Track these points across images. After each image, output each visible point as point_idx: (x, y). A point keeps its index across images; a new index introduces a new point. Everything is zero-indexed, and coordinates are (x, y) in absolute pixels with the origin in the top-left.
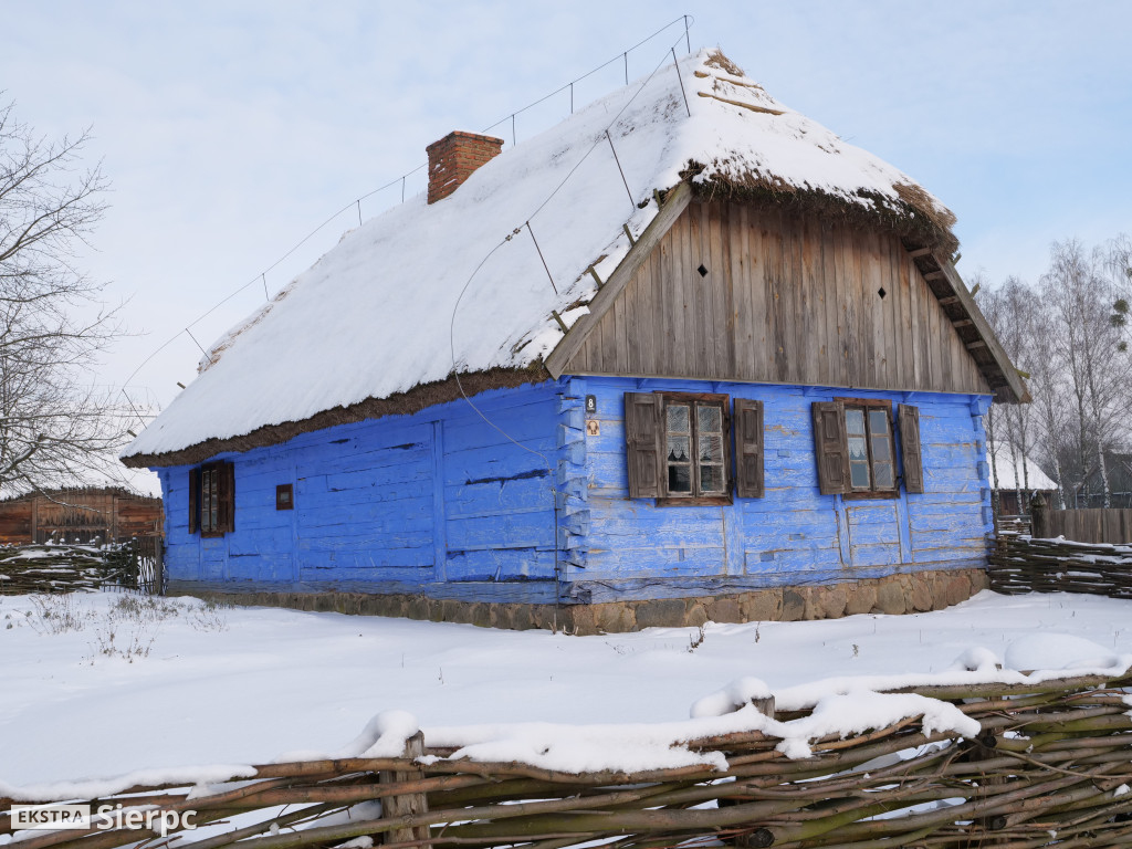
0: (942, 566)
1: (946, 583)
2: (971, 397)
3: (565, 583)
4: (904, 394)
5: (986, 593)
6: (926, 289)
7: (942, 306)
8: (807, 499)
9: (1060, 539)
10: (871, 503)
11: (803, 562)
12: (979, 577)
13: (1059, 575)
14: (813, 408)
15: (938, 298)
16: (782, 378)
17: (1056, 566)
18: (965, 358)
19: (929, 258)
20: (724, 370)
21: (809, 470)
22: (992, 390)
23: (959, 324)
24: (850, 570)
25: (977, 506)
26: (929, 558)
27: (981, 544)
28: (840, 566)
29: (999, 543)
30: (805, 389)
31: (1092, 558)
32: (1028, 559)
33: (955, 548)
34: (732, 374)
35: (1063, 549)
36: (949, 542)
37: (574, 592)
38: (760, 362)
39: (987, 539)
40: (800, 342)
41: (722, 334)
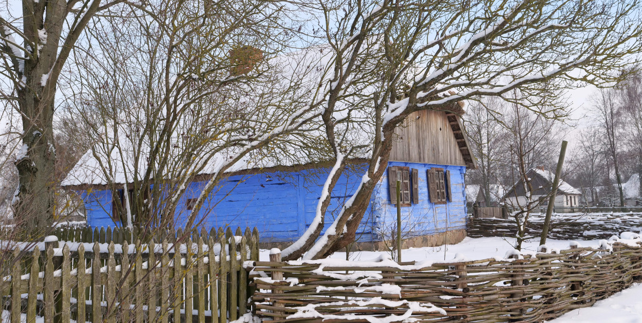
0: (457, 228)
1: (457, 235)
2: (461, 167)
3: (375, 234)
4: (446, 166)
5: (467, 238)
6: (450, 127)
7: (454, 134)
8: (426, 205)
9: (494, 218)
10: (440, 205)
11: (429, 227)
12: (465, 233)
13: (494, 231)
14: (427, 172)
15: (453, 131)
16: (420, 161)
17: (492, 227)
18: (460, 153)
19: (454, 117)
20: (408, 158)
21: (427, 194)
22: (466, 164)
23: (459, 140)
24: (437, 229)
25: (463, 206)
26: (454, 225)
27: (464, 220)
28: (435, 228)
29: (470, 220)
30: (425, 165)
31: (506, 224)
32: (482, 225)
33: (459, 222)
34: (409, 160)
35: (495, 221)
36: (458, 220)
37: (379, 237)
38: (415, 156)
39: (466, 219)
40: (424, 147)
41: (407, 145)
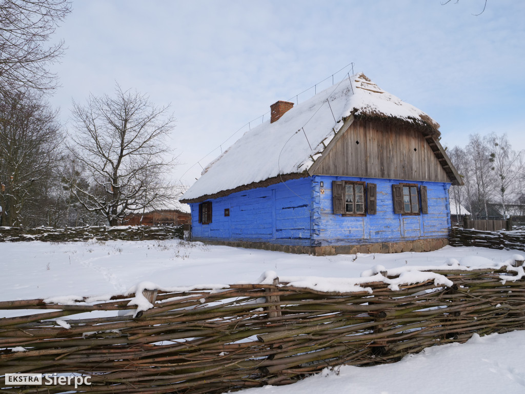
0: (434, 237)
1: (434, 243)
2: (444, 183)
3: (313, 240)
4: (422, 182)
5: (448, 246)
7: (435, 154)
8: (390, 217)
9: (473, 229)
10: (411, 217)
11: (389, 235)
12: (446, 241)
13: (472, 241)
14: (392, 186)
15: (434, 151)
16: (383, 177)
17: (471, 238)
18: (442, 171)
19: (431, 138)
20: (364, 174)
21: (391, 206)
22: (451, 181)
23: (440, 160)
24: (404, 238)
25: (446, 218)
26: (429, 235)
27: (446, 230)
28: (400, 237)
29: (453, 231)
30: (390, 180)
31: (484, 236)
32: (462, 235)
33: (437, 232)
34: (367, 175)
35: (474, 233)
36: (436, 230)
37: (316, 243)
38: (376, 172)
39: (448, 229)
40: (389, 165)
41: (363, 163)
